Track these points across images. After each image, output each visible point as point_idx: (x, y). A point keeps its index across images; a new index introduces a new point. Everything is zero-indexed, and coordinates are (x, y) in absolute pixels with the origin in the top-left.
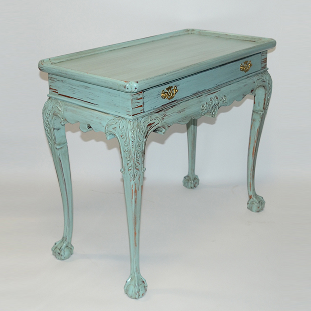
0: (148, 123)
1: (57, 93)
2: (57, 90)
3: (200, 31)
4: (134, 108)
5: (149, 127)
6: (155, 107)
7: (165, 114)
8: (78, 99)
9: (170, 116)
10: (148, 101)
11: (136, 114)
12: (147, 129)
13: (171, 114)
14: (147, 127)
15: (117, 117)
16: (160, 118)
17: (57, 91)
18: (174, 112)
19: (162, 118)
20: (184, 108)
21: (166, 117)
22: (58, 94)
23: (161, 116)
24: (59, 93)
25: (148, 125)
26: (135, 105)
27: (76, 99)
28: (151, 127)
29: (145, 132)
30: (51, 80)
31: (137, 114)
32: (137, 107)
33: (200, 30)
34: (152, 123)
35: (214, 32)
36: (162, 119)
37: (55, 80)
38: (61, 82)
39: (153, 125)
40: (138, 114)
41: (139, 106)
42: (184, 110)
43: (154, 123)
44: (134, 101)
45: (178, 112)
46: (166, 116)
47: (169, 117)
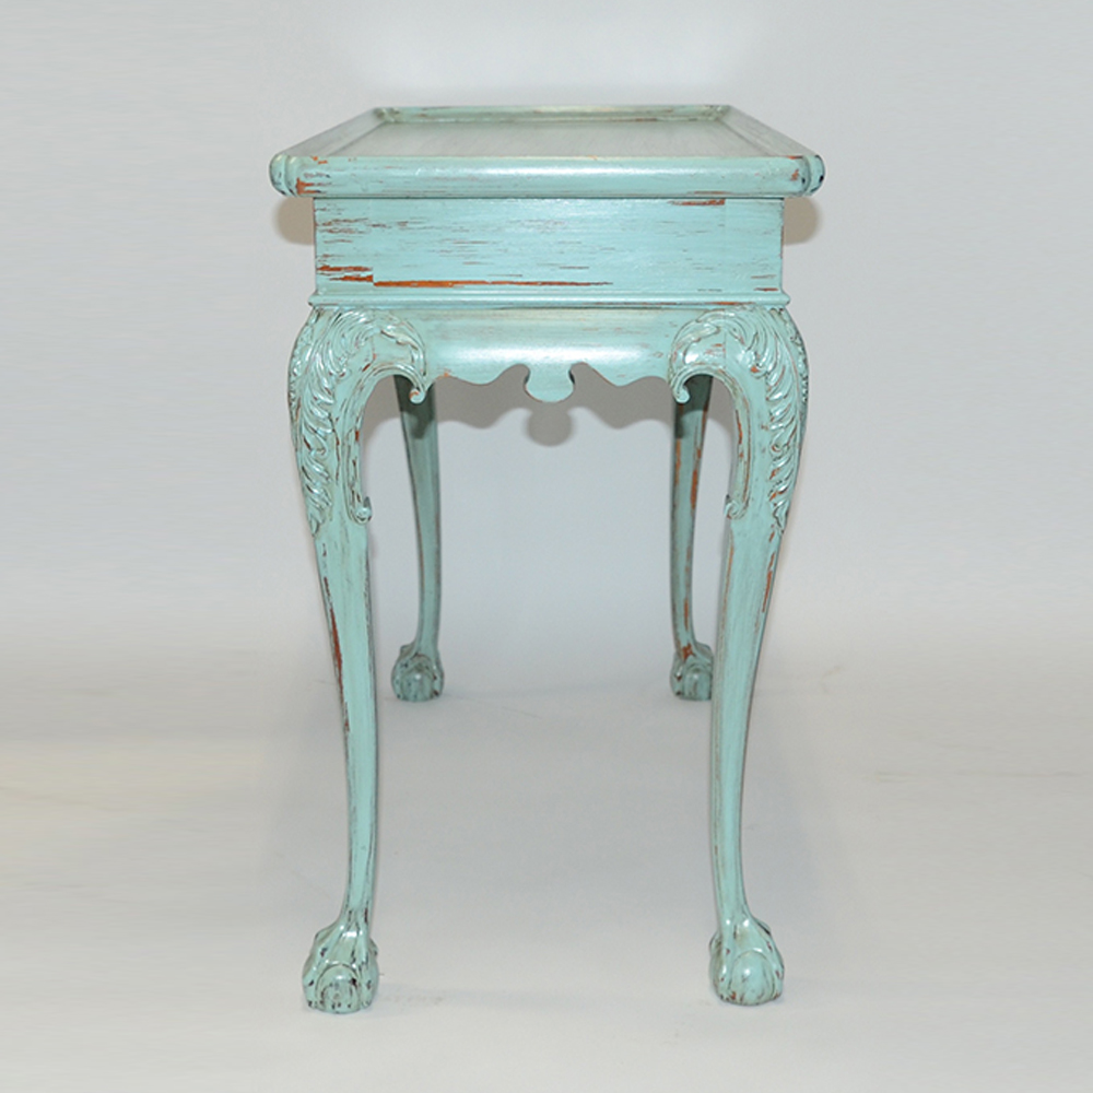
1: (370, 278)
2: (366, 269)
3: (425, 112)
8: (494, 283)
15: (707, 311)
17: (364, 274)
22: (371, 284)
24: (375, 280)
27: (483, 283)
30: (331, 231)
33: (425, 109)
35: (489, 110)
37: (354, 226)
38: (396, 228)
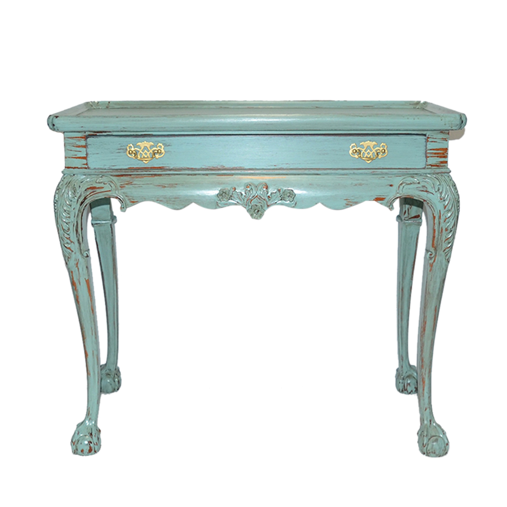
0: (92, 185)
4: (69, 157)
5: (90, 191)
6: (114, 166)
7: (131, 181)
9: (139, 187)
10: (98, 154)
11: (73, 166)
12: (84, 193)
13: (143, 184)
14: (86, 190)
16: (119, 184)
18: (151, 184)
19: (121, 185)
20: (177, 183)
21: (131, 186)
23: (121, 182)
25: (89, 187)
26: (72, 154)
28: (93, 192)
29: (80, 196)
31: (75, 168)
32: (75, 158)
34: (97, 187)
36: (120, 187)
39: (98, 191)
40: (77, 168)
41: (78, 156)
42: (176, 185)
43: (103, 188)
44: (68, 147)
45: (159, 186)
46: (132, 184)
47: (135, 187)
